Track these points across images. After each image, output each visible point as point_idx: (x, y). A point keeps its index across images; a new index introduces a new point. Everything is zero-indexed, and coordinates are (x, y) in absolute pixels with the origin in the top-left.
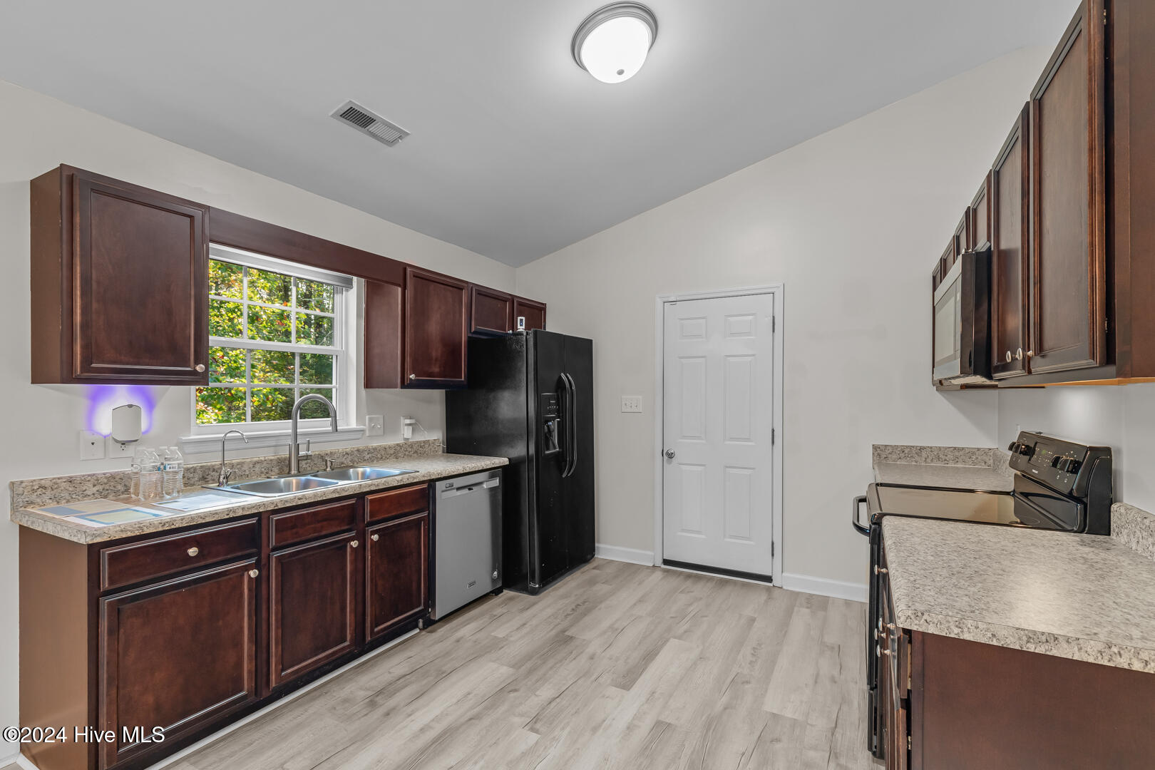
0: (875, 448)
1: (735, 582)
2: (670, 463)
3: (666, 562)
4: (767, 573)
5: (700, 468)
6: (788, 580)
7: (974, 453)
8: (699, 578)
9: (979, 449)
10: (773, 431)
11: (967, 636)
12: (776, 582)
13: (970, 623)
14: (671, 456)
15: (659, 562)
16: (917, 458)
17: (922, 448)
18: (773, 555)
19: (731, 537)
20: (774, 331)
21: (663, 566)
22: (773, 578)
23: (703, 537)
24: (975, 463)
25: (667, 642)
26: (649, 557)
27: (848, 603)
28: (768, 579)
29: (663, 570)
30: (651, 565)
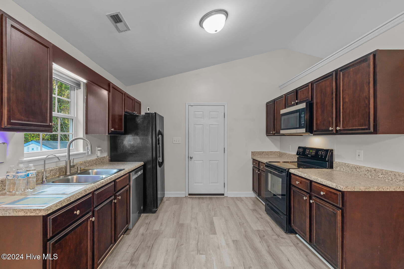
0: (252, 152)
1: (214, 198)
2: (191, 161)
3: (190, 195)
4: (223, 193)
5: (201, 162)
6: (229, 194)
7: (275, 153)
8: (203, 198)
9: (276, 152)
10: (224, 148)
12: (225, 195)
14: (191, 158)
15: (187, 195)
16: (262, 155)
17: (263, 152)
18: (224, 187)
19: (211, 183)
20: (224, 118)
21: (189, 196)
22: (225, 194)
23: (202, 184)
24: (275, 155)
25: (212, 218)
26: (183, 194)
27: (246, 198)
28: (223, 195)
29: (189, 197)
30: (185, 196)
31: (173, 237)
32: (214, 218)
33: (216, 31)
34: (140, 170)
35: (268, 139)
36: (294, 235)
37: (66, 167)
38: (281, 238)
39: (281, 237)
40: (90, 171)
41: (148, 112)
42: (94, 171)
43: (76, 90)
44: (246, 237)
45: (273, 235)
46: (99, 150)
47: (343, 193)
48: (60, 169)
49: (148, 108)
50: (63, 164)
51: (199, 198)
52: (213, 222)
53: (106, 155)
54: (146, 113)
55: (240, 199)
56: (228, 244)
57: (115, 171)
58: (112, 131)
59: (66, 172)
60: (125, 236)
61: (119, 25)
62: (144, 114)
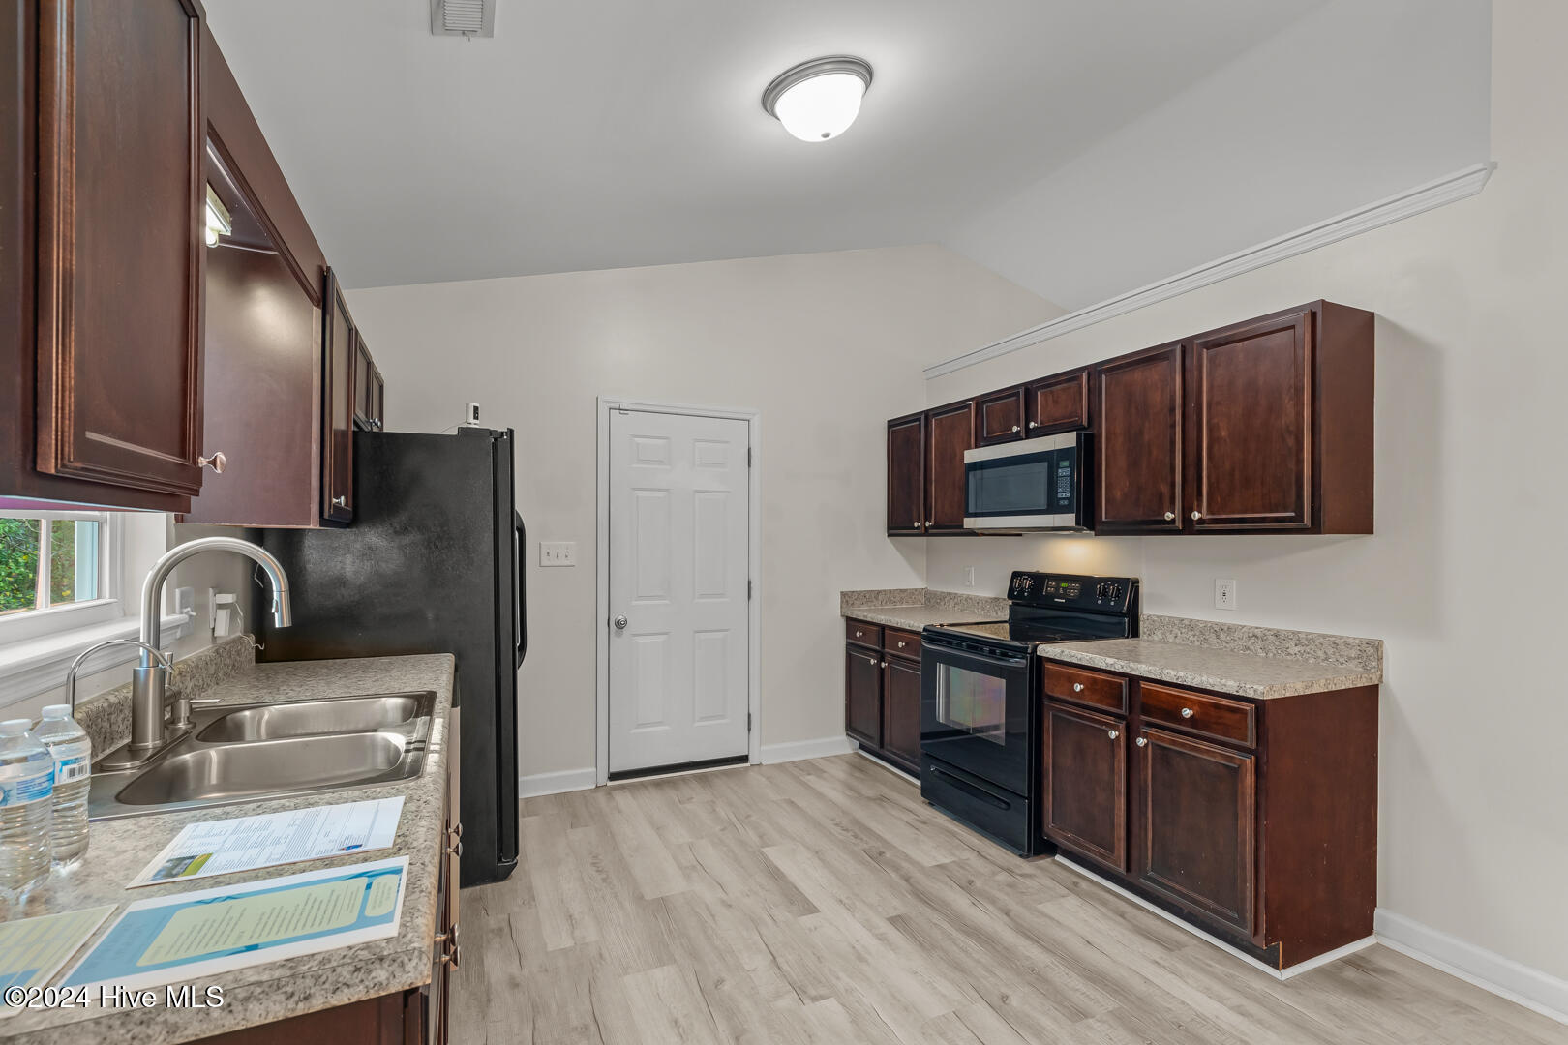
0: (844, 594)
2: (619, 635)
3: (613, 777)
4: (743, 752)
5: (662, 638)
6: (763, 753)
7: (913, 594)
8: (672, 782)
9: (916, 590)
10: (749, 583)
12: (753, 760)
14: (620, 625)
15: (603, 779)
16: (875, 602)
17: (879, 592)
18: (749, 729)
19: (702, 719)
20: (749, 466)
21: (610, 783)
22: (750, 757)
23: (666, 727)
24: (914, 603)
25: (762, 854)
26: (584, 777)
27: (827, 759)
28: (744, 759)
29: (614, 788)
30: (594, 786)
32: (770, 852)
33: (826, 136)
35: (892, 546)
36: (1049, 860)
38: (1021, 875)
39: (1020, 872)
41: (474, 424)
44: (922, 897)
45: (994, 874)
46: (220, 606)
47: (1260, 706)
49: (476, 409)
51: (658, 784)
52: (777, 868)
54: (461, 430)
55: (808, 767)
56: (882, 938)
58: (337, 507)
59: (137, 736)
62: (456, 433)
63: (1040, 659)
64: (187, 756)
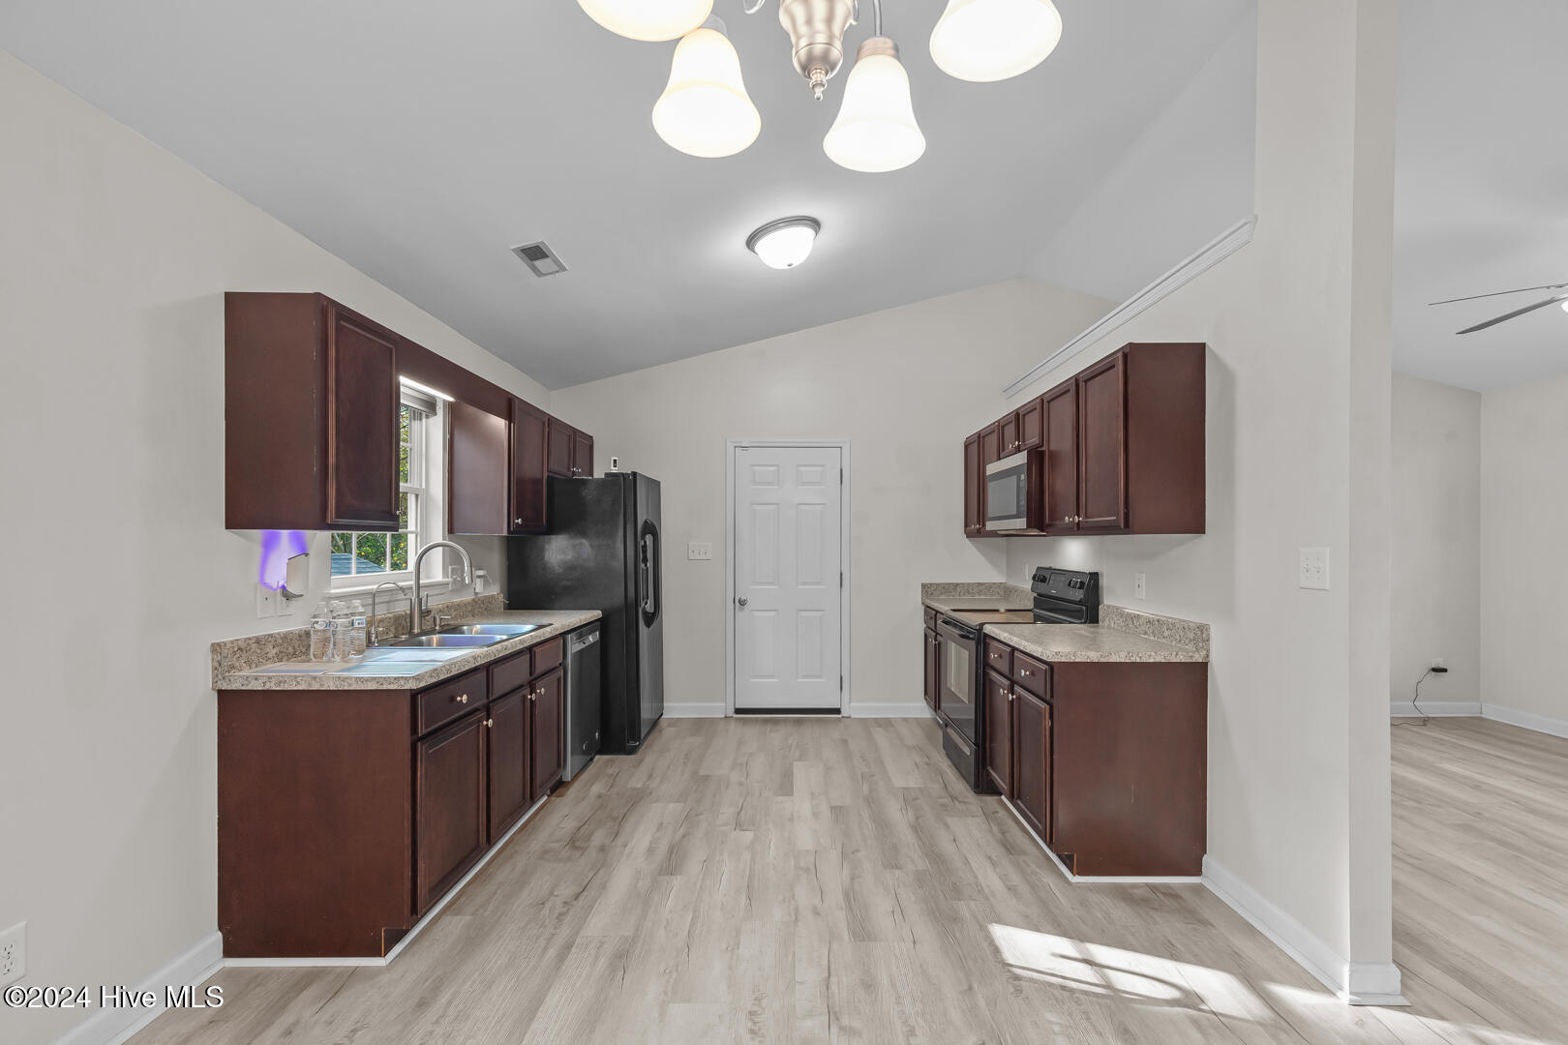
0: (924, 586)
1: (810, 719)
2: (741, 610)
3: (738, 711)
4: (836, 706)
5: (772, 614)
6: (853, 709)
7: (991, 587)
8: (776, 722)
9: (994, 583)
10: (841, 574)
11: (1078, 660)
12: (844, 713)
13: (1079, 653)
14: (742, 603)
15: (731, 712)
16: (953, 593)
17: (958, 584)
18: (841, 688)
19: (804, 677)
20: (841, 483)
21: (735, 716)
22: (842, 710)
23: (776, 680)
24: (993, 595)
25: (791, 764)
26: (719, 709)
27: (906, 720)
28: (837, 711)
29: (736, 719)
30: (723, 716)
31: (678, 801)
32: (796, 764)
33: (790, 265)
34: (591, 632)
35: (970, 545)
36: (996, 798)
37: (411, 616)
39: (961, 799)
40: (465, 628)
41: (614, 470)
42: (474, 630)
43: (424, 420)
44: (870, 800)
45: (941, 798)
46: (479, 577)
47: (1051, 665)
48: (397, 619)
49: (615, 461)
50: (402, 607)
51: (766, 721)
52: (792, 773)
53: (495, 590)
54: (607, 475)
55: (886, 723)
56: (815, 815)
57: (529, 627)
58: (518, 524)
59: (412, 627)
60: (553, 798)
61: (539, 263)
62: (603, 477)
63: (986, 635)
64: (424, 638)
